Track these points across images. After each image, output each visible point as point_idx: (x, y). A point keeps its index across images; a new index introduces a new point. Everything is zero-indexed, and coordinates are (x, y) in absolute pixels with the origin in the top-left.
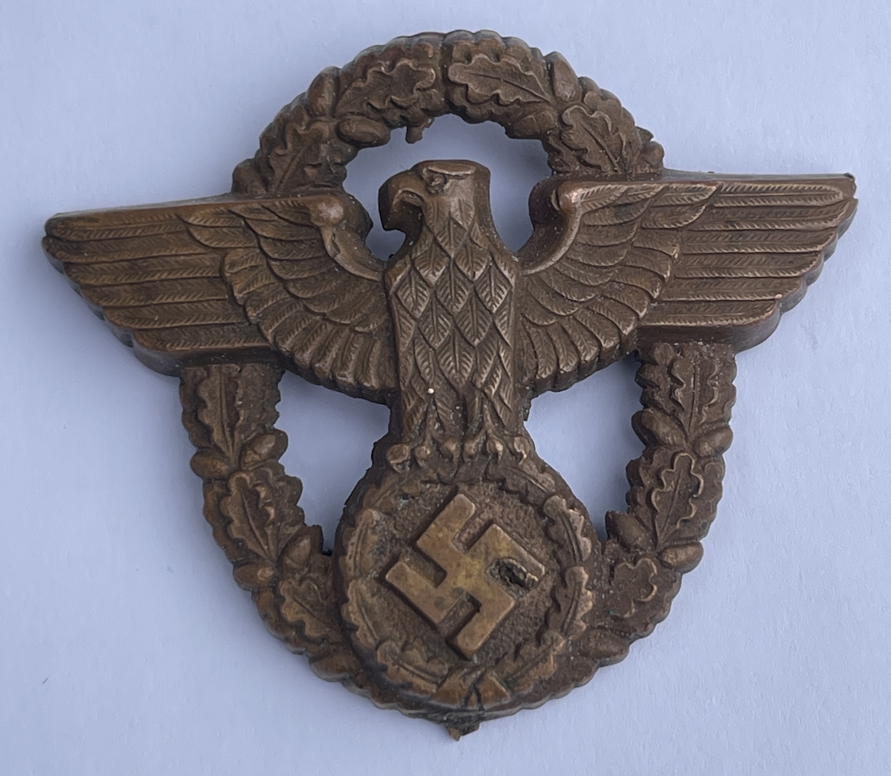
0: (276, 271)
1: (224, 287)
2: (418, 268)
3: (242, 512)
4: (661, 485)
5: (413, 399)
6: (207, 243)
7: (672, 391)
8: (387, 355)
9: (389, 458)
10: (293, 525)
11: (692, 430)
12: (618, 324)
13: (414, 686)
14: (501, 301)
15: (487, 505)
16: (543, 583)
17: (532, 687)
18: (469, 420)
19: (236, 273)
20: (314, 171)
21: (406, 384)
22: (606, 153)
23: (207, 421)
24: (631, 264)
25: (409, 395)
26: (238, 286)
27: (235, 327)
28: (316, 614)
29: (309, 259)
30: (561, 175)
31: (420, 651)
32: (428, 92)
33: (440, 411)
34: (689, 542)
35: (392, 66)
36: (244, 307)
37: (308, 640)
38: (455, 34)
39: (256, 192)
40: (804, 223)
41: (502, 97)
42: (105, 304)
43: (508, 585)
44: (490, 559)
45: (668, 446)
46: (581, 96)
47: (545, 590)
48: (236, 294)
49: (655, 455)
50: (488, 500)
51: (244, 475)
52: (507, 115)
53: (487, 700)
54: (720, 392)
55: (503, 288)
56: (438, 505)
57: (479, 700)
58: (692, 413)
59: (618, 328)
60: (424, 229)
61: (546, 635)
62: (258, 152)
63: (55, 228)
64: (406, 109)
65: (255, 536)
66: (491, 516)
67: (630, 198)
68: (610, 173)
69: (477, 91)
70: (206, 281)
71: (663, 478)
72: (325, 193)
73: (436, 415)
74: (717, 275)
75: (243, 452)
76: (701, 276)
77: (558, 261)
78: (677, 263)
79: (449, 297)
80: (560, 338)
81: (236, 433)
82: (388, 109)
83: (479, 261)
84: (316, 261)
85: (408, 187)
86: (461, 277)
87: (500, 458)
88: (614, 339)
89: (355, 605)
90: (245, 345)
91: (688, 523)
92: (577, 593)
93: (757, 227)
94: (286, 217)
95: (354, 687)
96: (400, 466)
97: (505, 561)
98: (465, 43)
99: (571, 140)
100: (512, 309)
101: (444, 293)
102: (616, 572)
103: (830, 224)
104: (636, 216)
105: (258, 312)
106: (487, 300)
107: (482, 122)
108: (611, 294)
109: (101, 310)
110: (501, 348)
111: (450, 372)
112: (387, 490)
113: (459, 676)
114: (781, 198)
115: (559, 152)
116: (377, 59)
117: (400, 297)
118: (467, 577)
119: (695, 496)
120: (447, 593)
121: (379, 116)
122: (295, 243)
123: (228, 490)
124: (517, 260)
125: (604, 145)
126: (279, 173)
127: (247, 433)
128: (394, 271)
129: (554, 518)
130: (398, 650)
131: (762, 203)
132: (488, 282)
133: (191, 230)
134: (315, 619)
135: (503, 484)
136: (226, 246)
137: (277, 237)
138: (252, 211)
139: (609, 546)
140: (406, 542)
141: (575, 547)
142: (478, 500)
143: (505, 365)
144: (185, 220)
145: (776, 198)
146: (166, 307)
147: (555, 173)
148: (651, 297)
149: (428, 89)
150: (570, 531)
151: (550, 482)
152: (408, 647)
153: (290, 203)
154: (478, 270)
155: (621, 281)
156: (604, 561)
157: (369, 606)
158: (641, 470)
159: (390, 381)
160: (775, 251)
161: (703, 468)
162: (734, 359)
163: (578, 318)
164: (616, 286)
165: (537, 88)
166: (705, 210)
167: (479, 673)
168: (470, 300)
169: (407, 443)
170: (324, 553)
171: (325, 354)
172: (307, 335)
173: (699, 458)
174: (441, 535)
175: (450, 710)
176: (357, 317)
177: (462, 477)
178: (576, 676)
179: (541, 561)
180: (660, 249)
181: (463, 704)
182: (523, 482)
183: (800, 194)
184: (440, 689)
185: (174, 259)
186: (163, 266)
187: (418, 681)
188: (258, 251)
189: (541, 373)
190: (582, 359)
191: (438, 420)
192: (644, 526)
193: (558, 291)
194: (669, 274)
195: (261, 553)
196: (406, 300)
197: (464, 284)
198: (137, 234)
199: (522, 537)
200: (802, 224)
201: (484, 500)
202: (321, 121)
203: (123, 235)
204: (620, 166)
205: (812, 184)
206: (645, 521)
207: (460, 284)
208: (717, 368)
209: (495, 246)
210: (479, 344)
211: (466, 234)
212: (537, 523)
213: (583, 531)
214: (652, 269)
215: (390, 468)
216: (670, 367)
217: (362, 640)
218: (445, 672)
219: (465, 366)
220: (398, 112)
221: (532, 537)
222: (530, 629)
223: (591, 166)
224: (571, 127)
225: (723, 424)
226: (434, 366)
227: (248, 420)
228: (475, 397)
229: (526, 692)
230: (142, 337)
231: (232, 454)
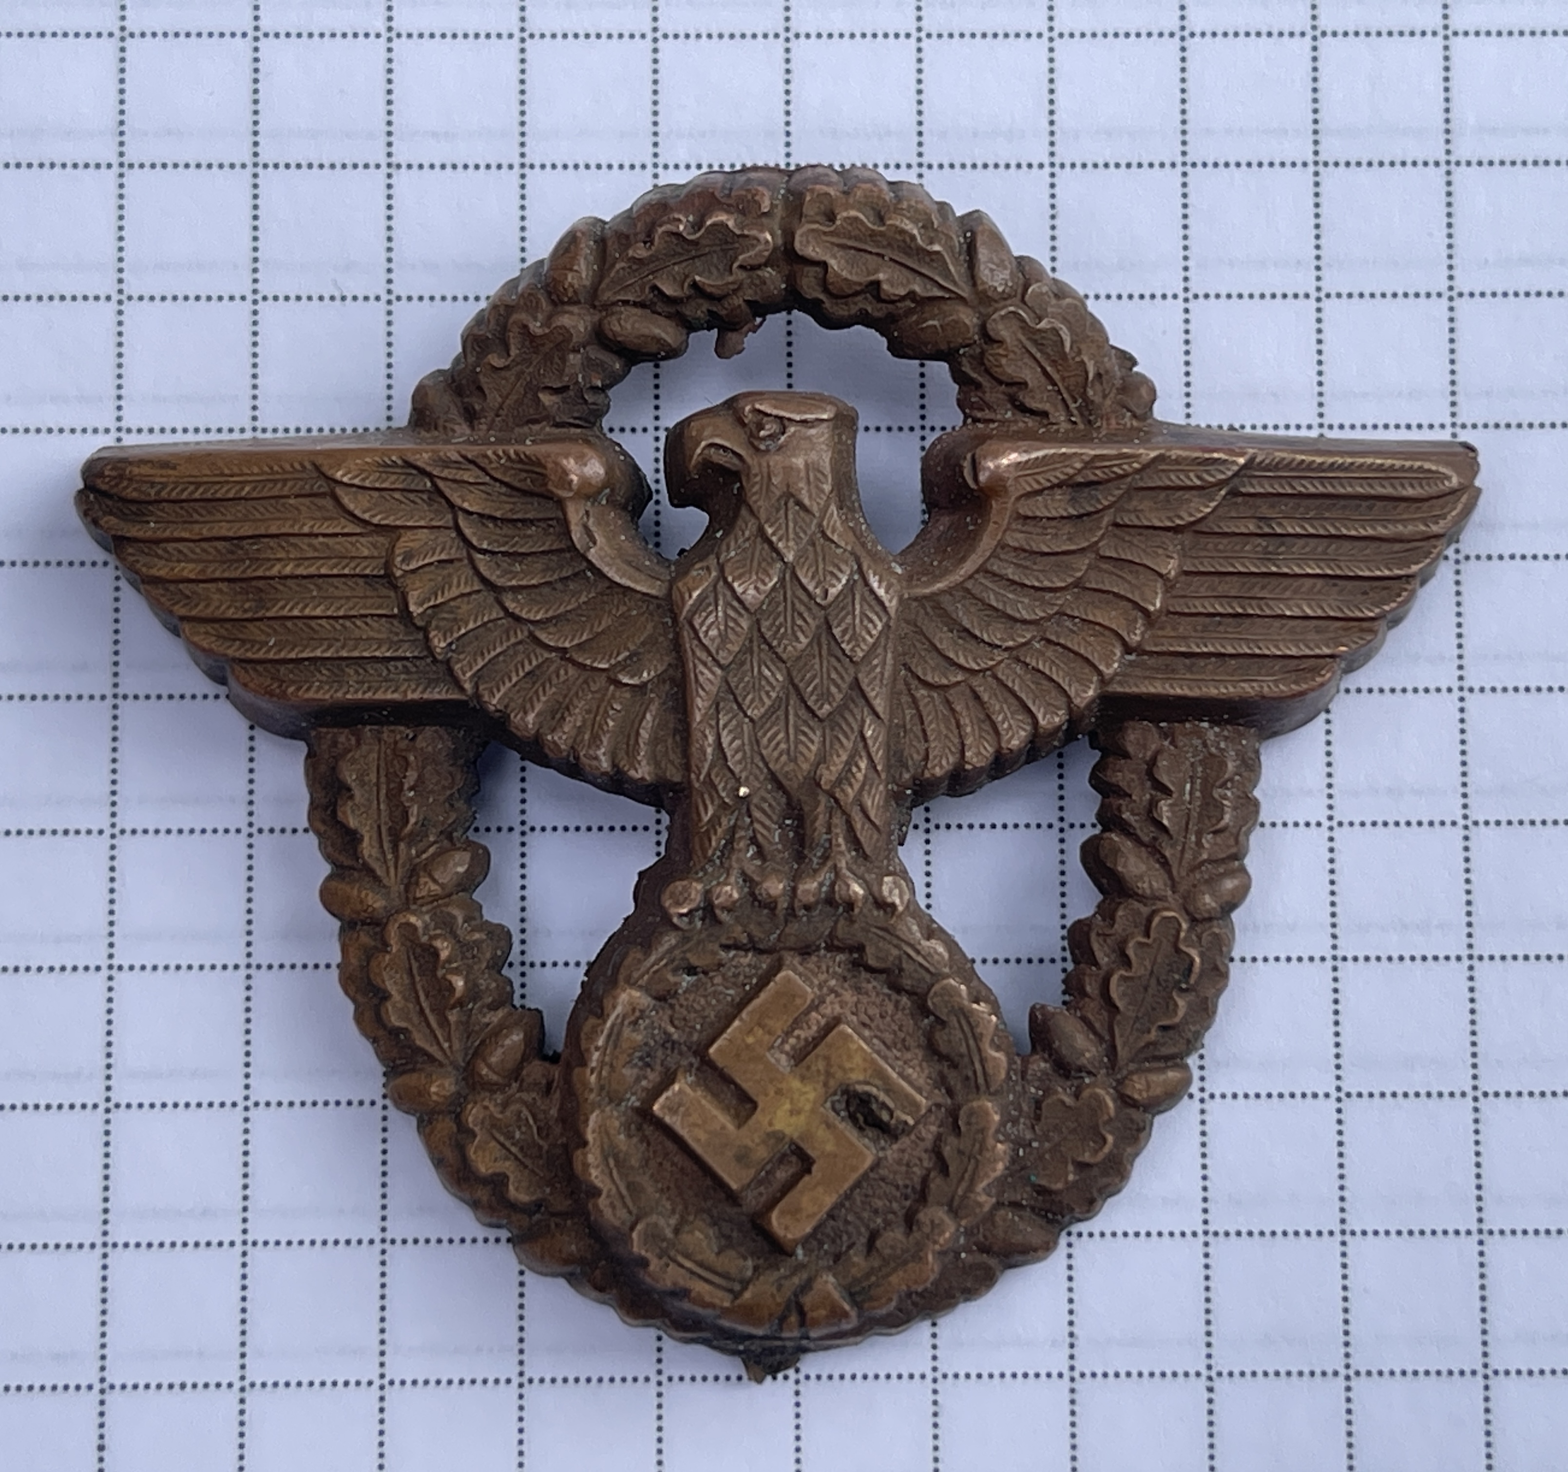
0: (482, 569)
1: (392, 594)
2: (730, 579)
3: (407, 981)
4: (1127, 962)
5: (712, 803)
6: (366, 516)
7: (1153, 804)
8: (671, 726)
9: (667, 904)
10: (494, 1007)
11: (1184, 873)
12: (1067, 688)
13: (693, 1294)
14: (870, 640)
15: (832, 991)
16: (921, 1126)
17: (894, 1304)
18: (808, 844)
19: (413, 571)
20: (555, 398)
21: (702, 777)
22: (1059, 392)
23: (352, 823)
24: (1094, 586)
25: (706, 796)
26: (416, 593)
27: (408, 664)
28: (528, 1162)
29: (543, 552)
30: (980, 425)
31: (707, 1236)
32: (760, 273)
33: (757, 826)
34: (1170, 1063)
35: (698, 225)
36: (425, 630)
37: (513, 1207)
38: (810, 172)
39: (453, 431)
40: (1390, 526)
41: (885, 286)
42: (183, 612)
43: (861, 1129)
44: (832, 1083)
45: (1141, 898)
46: (1020, 291)
47: (922, 1140)
48: (412, 608)
49: (1120, 913)
50: (833, 982)
51: (413, 919)
52: (892, 318)
53: (816, 1323)
54: (1235, 809)
55: (875, 618)
56: (747, 988)
57: (802, 1323)
58: (1184, 844)
59: (1068, 697)
60: (744, 512)
61: (921, 1216)
62: (457, 360)
63: (101, 475)
64: (719, 299)
65: (429, 1025)
66: (838, 1009)
67: (1098, 472)
68: (1064, 426)
69: (844, 274)
70: (361, 581)
71: (1130, 952)
72: (572, 439)
73: (750, 833)
74: (1240, 611)
75: (413, 879)
76: (1212, 610)
77: (971, 577)
78: (1173, 587)
79: (782, 630)
80: (968, 708)
81: (402, 846)
82: (689, 298)
83: (836, 571)
84: (554, 558)
85: (718, 436)
86: (804, 598)
87: (857, 911)
88: (1061, 713)
89: (598, 1151)
90: (425, 696)
91: (1171, 1033)
92: (977, 1146)
93: (1312, 531)
94: (507, 479)
95: (588, 1289)
96: (685, 919)
97: (860, 1088)
98: (825, 189)
99: (1000, 366)
100: (889, 655)
101: (773, 624)
102: (1044, 1112)
103: (1435, 529)
104: (1106, 503)
105: (449, 640)
106: (847, 638)
107: (849, 326)
108: (1058, 637)
109: (175, 621)
110: (868, 722)
111: (777, 760)
112: (661, 959)
113: (771, 1279)
114: (1353, 481)
115: (978, 386)
116: (672, 210)
117: (697, 626)
118: (792, 1112)
119: (1184, 986)
120: (757, 1140)
121: (672, 310)
122: (520, 525)
123: (386, 944)
124: (899, 570)
125: (1056, 377)
126: (494, 398)
127: (422, 845)
128: (688, 579)
129: (944, 1018)
130: (669, 1233)
131: (1321, 489)
132: (850, 608)
133: (339, 491)
134: (527, 1172)
135: (861, 957)
136: (398, 523)
137: (487, 512)
138: (446, 463)
139: (1035, 1067)
140: (689, 1048)
141: (978, 1066)
142: (816, 982)
143: (873, 750)
144: (329, 473)
145: (1344, 481)
146: (289, 624)
147: (969, 421)
148: (1124, 643)
149: (759, 267)
150: (971, 1042)
151: (940, 954)
152: (687, 1228)
153: (513, 456)
154: (834, 586)
155: (1076, 614)
156: (1025, 1092)
157: (621, 1155)
158: (1093, 936)
159: (674, 771)
160: (1339, 572)
161: (1199, 938)
162: (1257, 752)
163: (1000, 675)
164: (1068, 623)
165: (948, 275)
166: (1224, 497)
167: (805, 1276)
168: (816, 639)
169: (699, 880)
170: (545, 1058)
171: (563, 718)
172: (534, 683)
173: (1194, 921)
174: (750, 1040)
175: (751, 1337)
176: (620, 658)
177: (791, 942)
178: (969, 1285)
179: (919, 1090)
180: (1145, 562)
181: (775, 1327)
182: (895, 952)
183: (1387, 474)
184: (738, 1302)
185: (306, 540)
186: (288, 552)
187: (699, 1287)
188: (454, 535)
189: (934, 767)
190: (1004, 745)
191: (754, 841)
192: (1095, 1033)
193: (968, 626)
194: (1158, 605)
195: (438, 1055)
196: (706, 632)
197: (809, 609)
198: (243, 494)
199: (888, 1047)
200: (1385, 527)
201: (826, 981)
202: (571, 313)
203: (219, 495)
204: (1082, 415)
205: (1406, 459)
206: (1097, 1025)
207: (802, 609)
208: (1231, 766)
209: (863, 545)
210: (830, 714)
211: (815, 522)
212: (916, 1024)
213: (992, 1040)
214: (1130, 596)
215: (667, 919)
216: (1152, 763)
217: (608, 1213)
218: (749, 1273)
219: (805, 751)
220: (706, 306)
221: (908, 1049)
222: (895, 1206)
223: (1033, 412)
224: (1001, 342)
225: (1237, 863)
226: (752, 750)
227: (424, 824)
228: (818, 803)
229: (884, 1311)
230: (247, 671)
231: (393, 880)
